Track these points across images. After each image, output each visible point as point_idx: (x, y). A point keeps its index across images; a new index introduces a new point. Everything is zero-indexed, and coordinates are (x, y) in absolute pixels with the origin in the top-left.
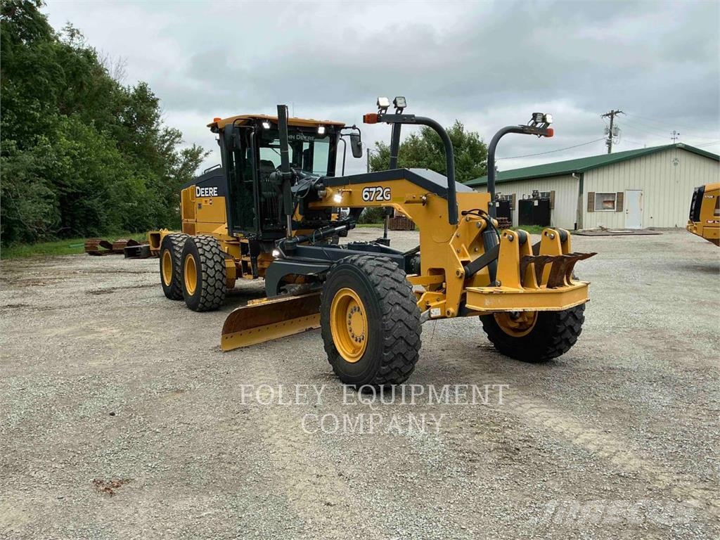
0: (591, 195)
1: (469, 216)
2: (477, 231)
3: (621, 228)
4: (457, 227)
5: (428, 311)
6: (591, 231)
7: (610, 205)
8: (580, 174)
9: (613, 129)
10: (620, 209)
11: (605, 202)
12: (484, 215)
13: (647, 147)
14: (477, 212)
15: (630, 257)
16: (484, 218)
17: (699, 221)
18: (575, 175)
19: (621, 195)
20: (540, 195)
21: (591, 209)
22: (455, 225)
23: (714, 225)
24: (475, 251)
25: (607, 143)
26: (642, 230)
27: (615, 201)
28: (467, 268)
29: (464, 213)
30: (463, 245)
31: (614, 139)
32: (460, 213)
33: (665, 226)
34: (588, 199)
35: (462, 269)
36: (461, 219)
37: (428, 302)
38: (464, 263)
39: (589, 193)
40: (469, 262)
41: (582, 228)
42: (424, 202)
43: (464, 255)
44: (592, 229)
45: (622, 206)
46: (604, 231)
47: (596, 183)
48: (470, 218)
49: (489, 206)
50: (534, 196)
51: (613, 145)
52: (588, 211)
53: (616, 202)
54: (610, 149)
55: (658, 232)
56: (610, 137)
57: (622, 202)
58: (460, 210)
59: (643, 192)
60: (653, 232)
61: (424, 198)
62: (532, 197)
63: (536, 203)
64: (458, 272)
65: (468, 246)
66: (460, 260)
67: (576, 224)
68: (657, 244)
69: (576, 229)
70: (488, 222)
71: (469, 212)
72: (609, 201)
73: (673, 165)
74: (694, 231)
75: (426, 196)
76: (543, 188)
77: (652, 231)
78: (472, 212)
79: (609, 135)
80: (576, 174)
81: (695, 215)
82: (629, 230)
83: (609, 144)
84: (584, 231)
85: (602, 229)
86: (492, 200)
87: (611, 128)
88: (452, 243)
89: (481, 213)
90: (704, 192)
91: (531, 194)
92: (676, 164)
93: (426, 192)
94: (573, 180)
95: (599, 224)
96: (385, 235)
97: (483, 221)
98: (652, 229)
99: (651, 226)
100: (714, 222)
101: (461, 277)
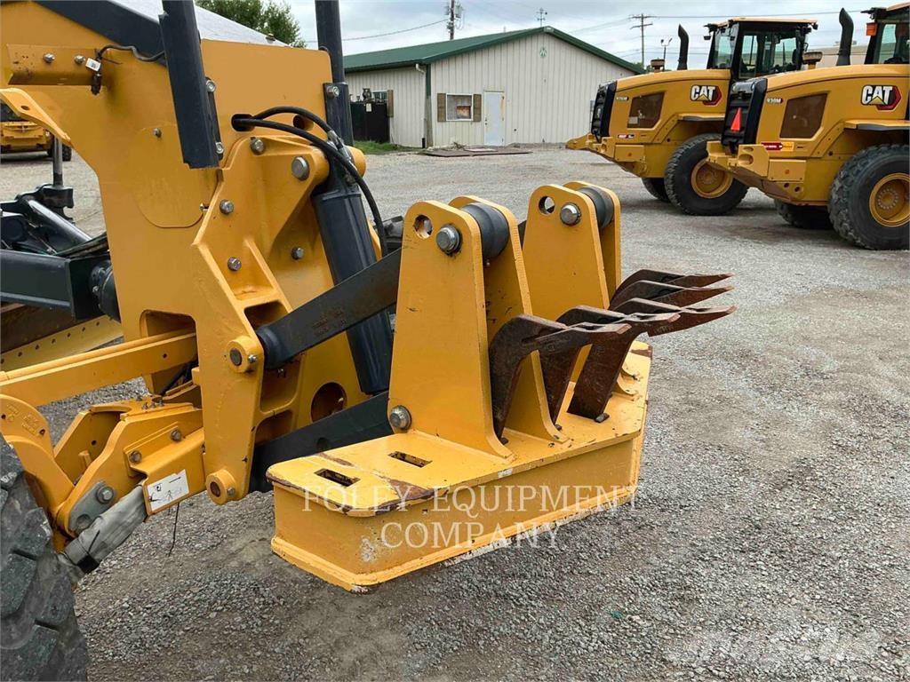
0: (441, 97)
1: (261, 133)
2: (296, 193)
3: (480, 144)
4: (219, 177)
5: (136, 491)
6: (444, 149)
7: (465, 113)
8: (426, 66)
9: (455, 7)
10: (478, 119)
11: (459, 108)
12: (316, 131)
13: (507, 31)
14: (288, 119)
15: (507, 189)
16: (316, 143)
17: (608, 136)
18: (420, 67)
19: (478, 98)
20: (373, 96)
21: (441, 118)
22: (211, 170)
23: (627, 140)
24: (295, 257)
25: (449, 28)
26: (505, 147)
27: (470, 106)
28: (270, 334)
29: (242, 123)
30: (250, 244)
31: (457, 22)
32: (224, 123)
33: (532, 142)
34: (438, 103)
35: (249, 342)
36: (230, 143)
37: (135, 457)
38: (258, 315)
39: (439, 94)
40: (274, 306)
41: (432, 146)
42: (95, 82)
43: (258, 281)
44: (445, 146)
45: (480, 114)
46: (459, 150)
47: (448, 80)
48: (267, 143)
49: (328, 97)
50: (364, 97)
51: (455, 29)
52: (438, 121)
53: (472, 108)
54: (452, 35)
55: (524, 151)
56: (452, 19)
57: (480, 108)
58: (225, 112)
59: (504, 95)
60: (520, 150)
61: (93, 64)
62: (362, 99)
63: (369, 108)
64: (236, 356)
65: (268, 242)
66: (239, 306)
67: (423, 140)
68: (533, 168)
69: (424, 146)
70: (333, 157)
71: (261, 120)
72: (464, 107)
73: (539, 56)
74: (602, 151)
75: (99, 56)
76: (377, 85)
77: (517, 149)
78: (268, 119)
79: (450, 16)
80: (420, 65)
81: (601, 127)
82: (490, 147)
83: (451, 28)
84: (436, 150)
85: (458, 146)
86: (337, 79)
87: (453, 6)
88: (205, 239)
89: (302, 121)
90: (615, 91)
91: (360, 94)
92: (543, 56)
93: (99, 43)
94: (417, 74)
95: (453, 140)
96: (58, 178)
97: (316, 154)
98: (516, 146)
99: (515, 141)
100: (627, 137)
101: (250, 372)
